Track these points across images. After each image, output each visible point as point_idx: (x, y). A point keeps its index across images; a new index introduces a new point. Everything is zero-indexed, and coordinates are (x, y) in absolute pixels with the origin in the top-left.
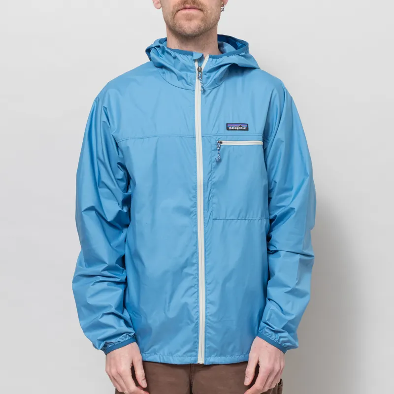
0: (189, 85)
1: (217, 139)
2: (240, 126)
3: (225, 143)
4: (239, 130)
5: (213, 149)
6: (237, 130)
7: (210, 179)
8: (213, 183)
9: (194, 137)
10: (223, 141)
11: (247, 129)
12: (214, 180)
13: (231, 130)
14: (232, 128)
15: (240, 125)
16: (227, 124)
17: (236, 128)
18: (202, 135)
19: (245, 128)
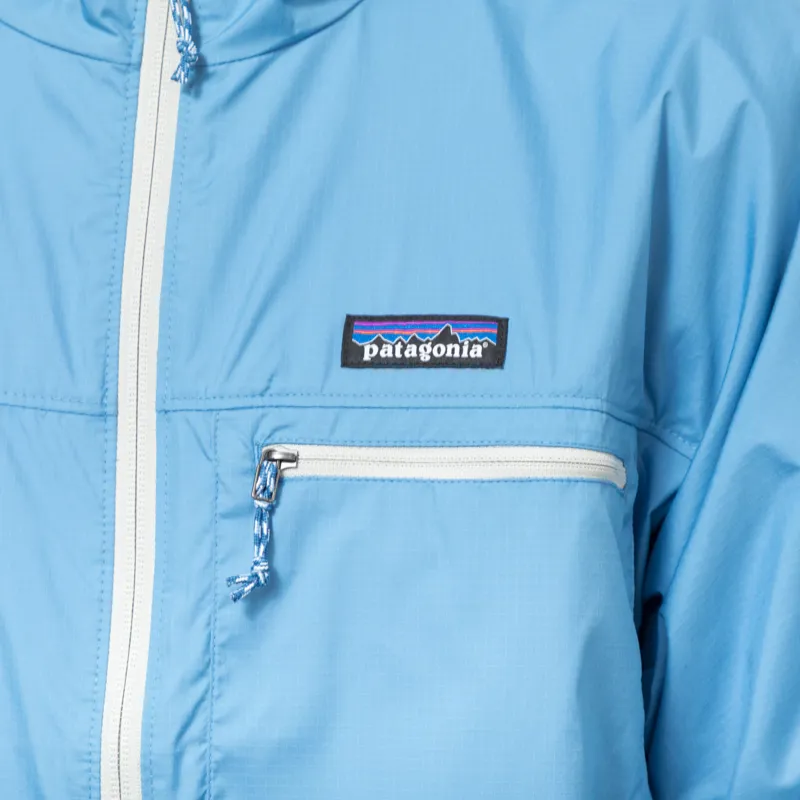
1: (265, 428)
2: (446, 338)
3: (316, 462)
4: (436, 363)
5: (226, 502)
6: (415, 363)
7: (194, 730)
8: (217, 756)
9: (104, 414)
10: (303, 451)
11: (495, 358)
12: (227, 737)
13: (378, 363)
14: (387, 352)
15: (446, 327)
16: (350, 321)
17: (411, 351)
18: (161, 398)
19: (477, 352)
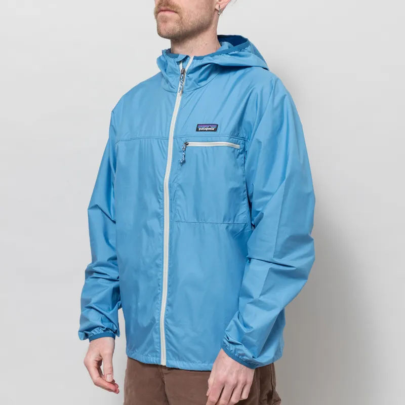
0: (172, 87)
2: (210, 127)
3: (191, 144)
4: (208, 131)
6: (205, 131)
7: (175, 181)
8: (178, 185)
10: (189, 143)
11: (215, 130)
12: (179, 182)
13: (201, 131)
14: (202, 129)
15: (210, 125)
16: (198, 125)
17: (205, 129)
18: (174, 136)
19: (213, 129)
